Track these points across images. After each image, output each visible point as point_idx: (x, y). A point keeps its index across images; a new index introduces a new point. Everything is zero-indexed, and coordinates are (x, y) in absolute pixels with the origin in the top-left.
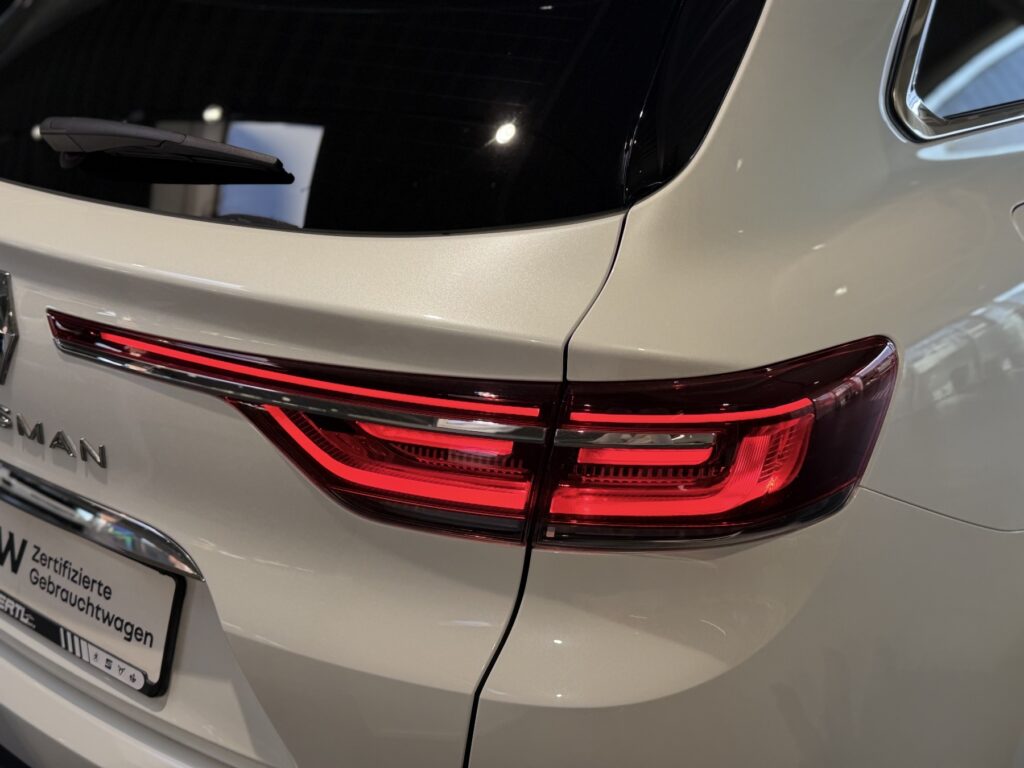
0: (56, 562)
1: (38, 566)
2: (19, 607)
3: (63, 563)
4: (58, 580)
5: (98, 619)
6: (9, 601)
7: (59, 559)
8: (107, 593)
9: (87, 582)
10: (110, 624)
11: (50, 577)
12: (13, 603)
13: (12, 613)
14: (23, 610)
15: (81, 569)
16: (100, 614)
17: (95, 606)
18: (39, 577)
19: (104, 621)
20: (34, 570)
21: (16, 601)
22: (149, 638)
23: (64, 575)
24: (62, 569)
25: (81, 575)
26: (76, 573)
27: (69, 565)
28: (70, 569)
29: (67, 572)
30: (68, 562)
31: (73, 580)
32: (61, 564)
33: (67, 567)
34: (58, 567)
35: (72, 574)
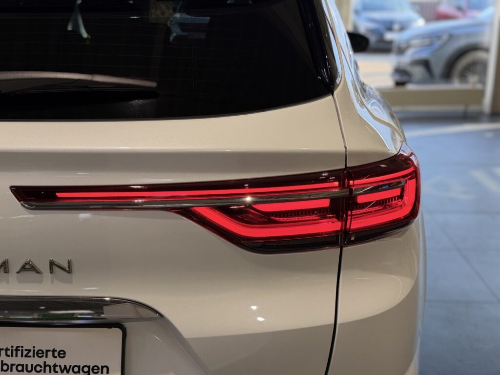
0: (7, 350)
3: (14, 348)
4: (11, 360)
5: (57, 372)
7: (9, 348)
8: (62, 354)
9: (40, 353)
10: (68, 372)
15: (34, 347)
16: (58, 369)
17: (52, 365)
19: (62, 372)
22: (105, 369)
23: (16, 356)
24: (14, 352)
25: (34, 351)
26: (29, 351)
27: (20, 348)
28: (22, 350)
29: (19, 353)
30: (19, 347)
31: (26, 356)
32: (12, 350)
33: (19, 350)
34: (9, 353)
35: (25, 353)
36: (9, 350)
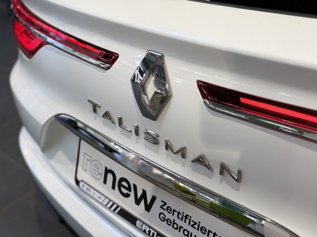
0: (179, 213)
1: (165, 212)
2: (152, 231)
3: (185, 215)
4: (180, 223)
6: (144, 225)
7: (181, 212)
9: (203, 230)
11: (174, 220)
12: (148, 228)
13: (147, 232)
14: (156, 234)
15: (199, 223)
18: (166, 218)
20: (161, 213)
21: (150, 227)
23: (185, 222)
24: (184, 218)
25: (199, 225)
26: (196, 224)
27: (189, 218)
28: (190, 220)
29: (188, 221)
30: (189, 216)
31: (192, 226)
32: (183, 216)
33: (188, 219)
34: (180, 216)
35: (192, 223)
36: (180, 214)
